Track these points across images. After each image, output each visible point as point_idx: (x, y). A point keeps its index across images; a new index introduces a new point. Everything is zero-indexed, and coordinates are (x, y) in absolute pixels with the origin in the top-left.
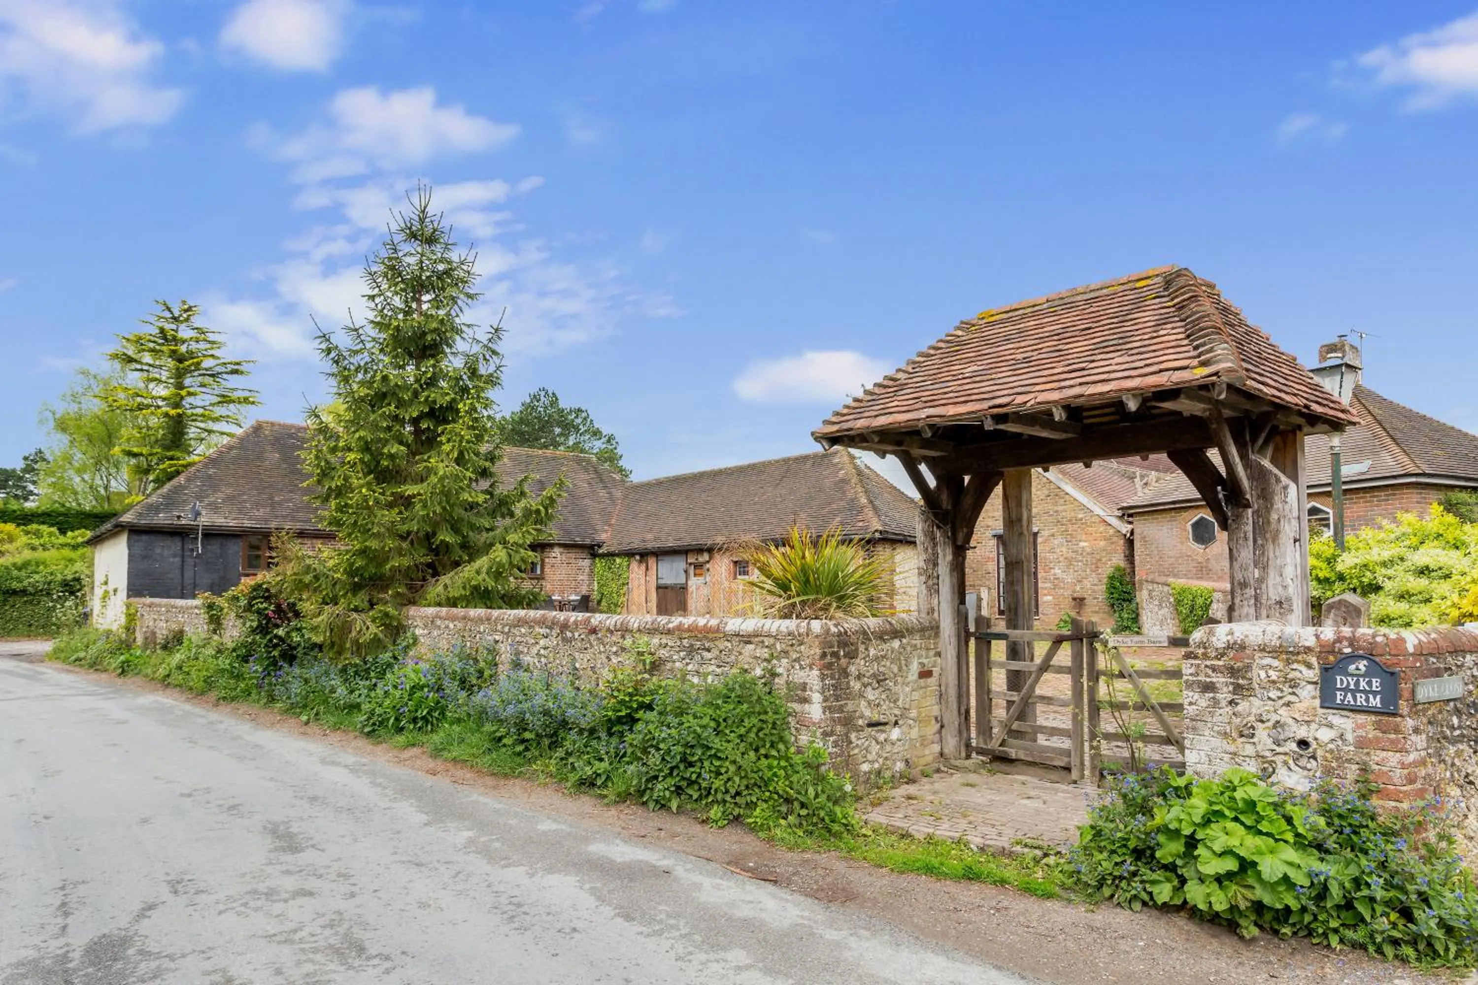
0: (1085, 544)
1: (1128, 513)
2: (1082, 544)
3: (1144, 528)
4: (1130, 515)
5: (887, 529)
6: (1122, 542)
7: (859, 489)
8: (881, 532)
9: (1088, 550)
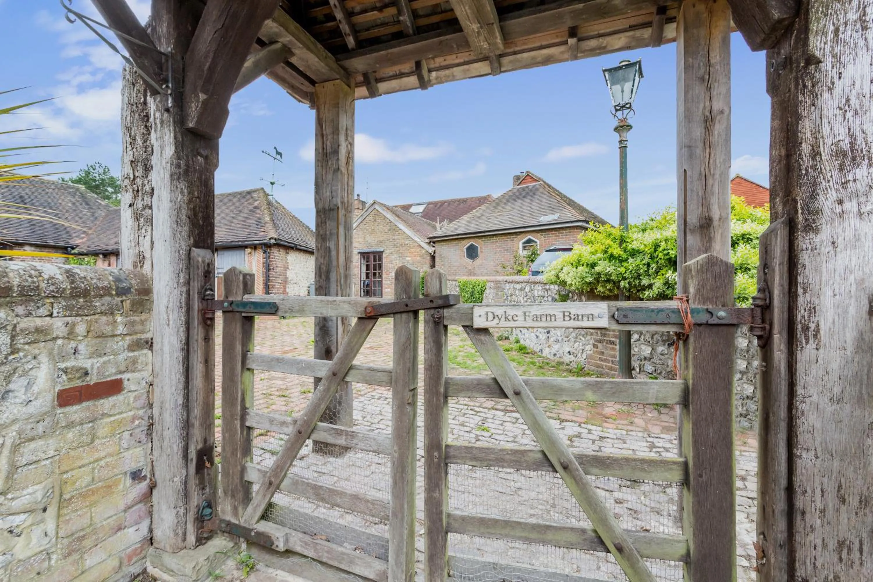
0: (410, 259)
1: (433, 241)
2: (407, 259)
3: (442, 250)
4: (434, 242)
5: (281, 238)
6: (429, 258)
7: (266, 212)
8: (275, 239)
9: (411, 262)
